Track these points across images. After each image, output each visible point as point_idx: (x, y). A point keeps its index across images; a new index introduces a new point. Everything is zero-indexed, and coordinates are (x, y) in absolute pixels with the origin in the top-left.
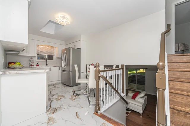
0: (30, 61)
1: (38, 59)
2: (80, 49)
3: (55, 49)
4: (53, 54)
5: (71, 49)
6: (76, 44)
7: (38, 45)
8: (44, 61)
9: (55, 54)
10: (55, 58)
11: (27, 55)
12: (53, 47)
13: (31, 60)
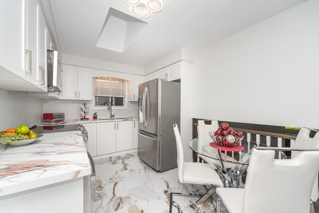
0: (82, 109)
1: (96, 104)
2: (179, 81)
3: (126, 84)
4: (123, 94)
5: (160, 82)
6: (168, 70)
7: (97, 78)
8: (106, 108)
9: (126, 94)
10: (126, 101)
11: (75, 99)
12: (122, 80)
13: (83, 107)
